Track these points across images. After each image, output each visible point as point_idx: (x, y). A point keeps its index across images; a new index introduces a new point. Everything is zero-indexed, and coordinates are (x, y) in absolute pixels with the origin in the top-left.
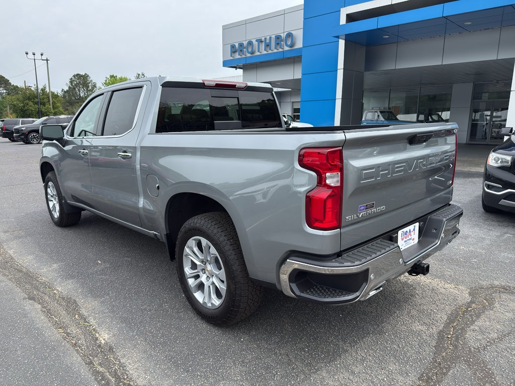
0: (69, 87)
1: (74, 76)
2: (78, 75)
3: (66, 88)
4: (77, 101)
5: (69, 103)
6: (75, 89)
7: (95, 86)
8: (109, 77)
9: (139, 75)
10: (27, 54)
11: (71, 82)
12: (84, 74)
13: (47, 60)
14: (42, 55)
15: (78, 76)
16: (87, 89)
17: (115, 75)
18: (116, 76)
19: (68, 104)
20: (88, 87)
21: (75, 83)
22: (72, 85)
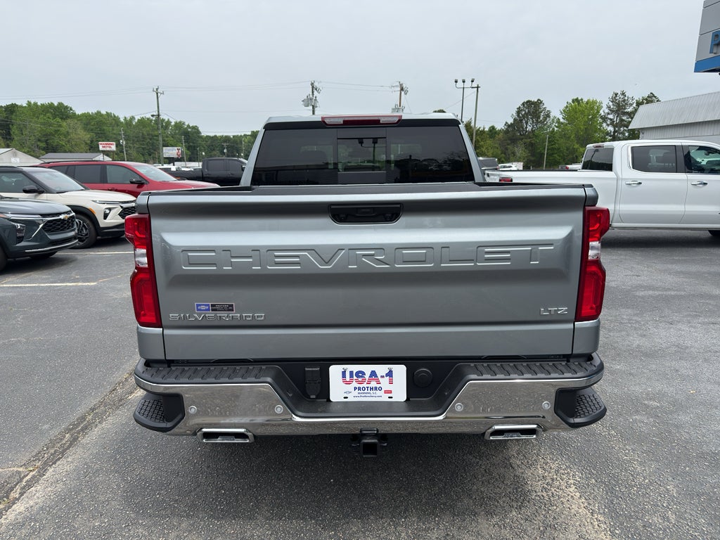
0: (515, 120)
1: (523, 104)
2: (528, 101)
3: (510, 121)
4: (521, 137)
5: (510, 140)
6: (521, 121)
7: (548, 116)
8: (570, 101)
9: (616, 94)
10: (456, 82)
11: (519, 112)
12: (536, 100)
13: (478, 87)
14: (472, 81)
15: (529, 103)
16: (537, 121)
17: (580, 98)
18: (582, 100)
19: (509, 142)
20: (539, 117)
21: (523, 113)
22: (518, 116)
